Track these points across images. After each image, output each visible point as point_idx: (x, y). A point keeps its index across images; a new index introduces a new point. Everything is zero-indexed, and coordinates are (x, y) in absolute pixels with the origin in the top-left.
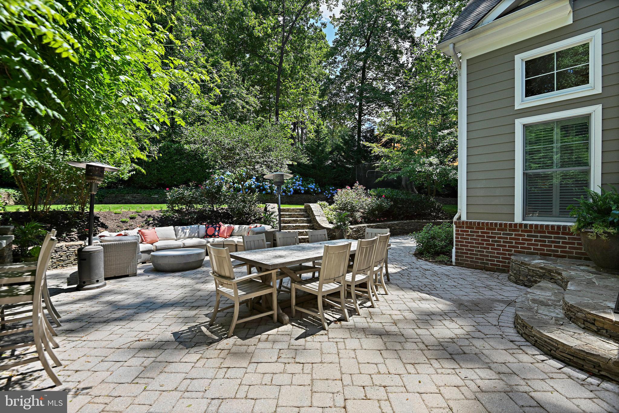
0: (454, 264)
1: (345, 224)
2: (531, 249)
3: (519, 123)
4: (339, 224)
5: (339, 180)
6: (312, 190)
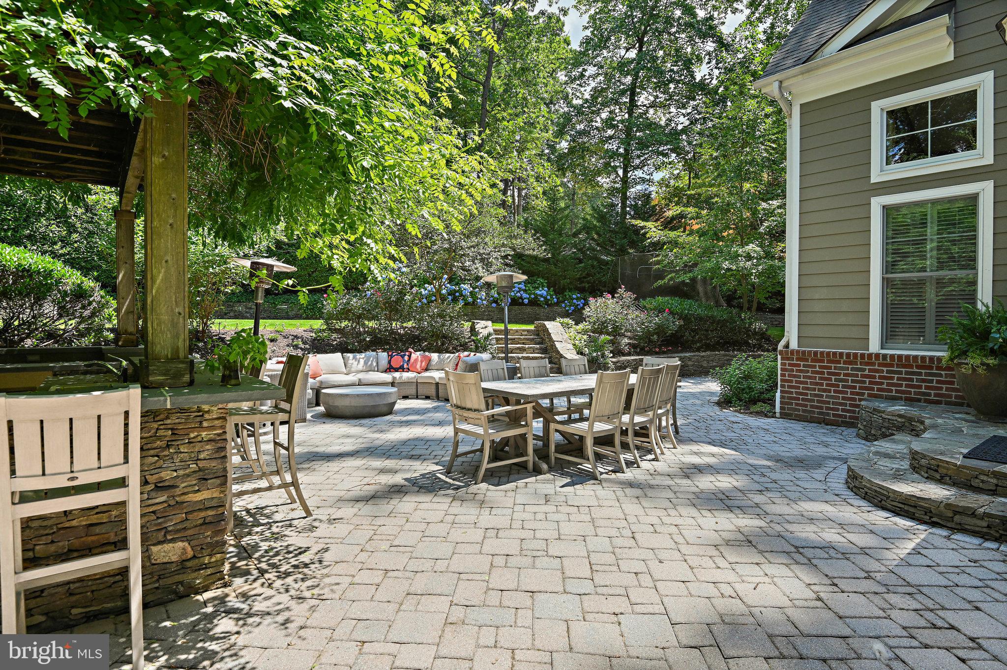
0: (778, 415)
1: (603, 356)
2: (891, 391)
3: (877, 203)
4: (595, 354)
5: (588, 282)
6: (542, 299)
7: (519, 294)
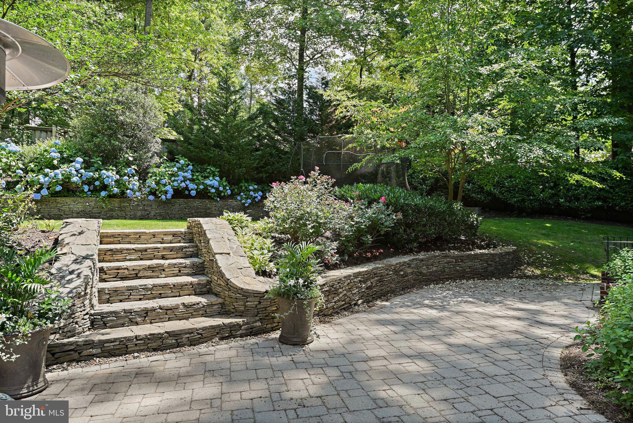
4: (292, 282)
5: (266, 172)
6: (213, 191)
7: (183, 185)
